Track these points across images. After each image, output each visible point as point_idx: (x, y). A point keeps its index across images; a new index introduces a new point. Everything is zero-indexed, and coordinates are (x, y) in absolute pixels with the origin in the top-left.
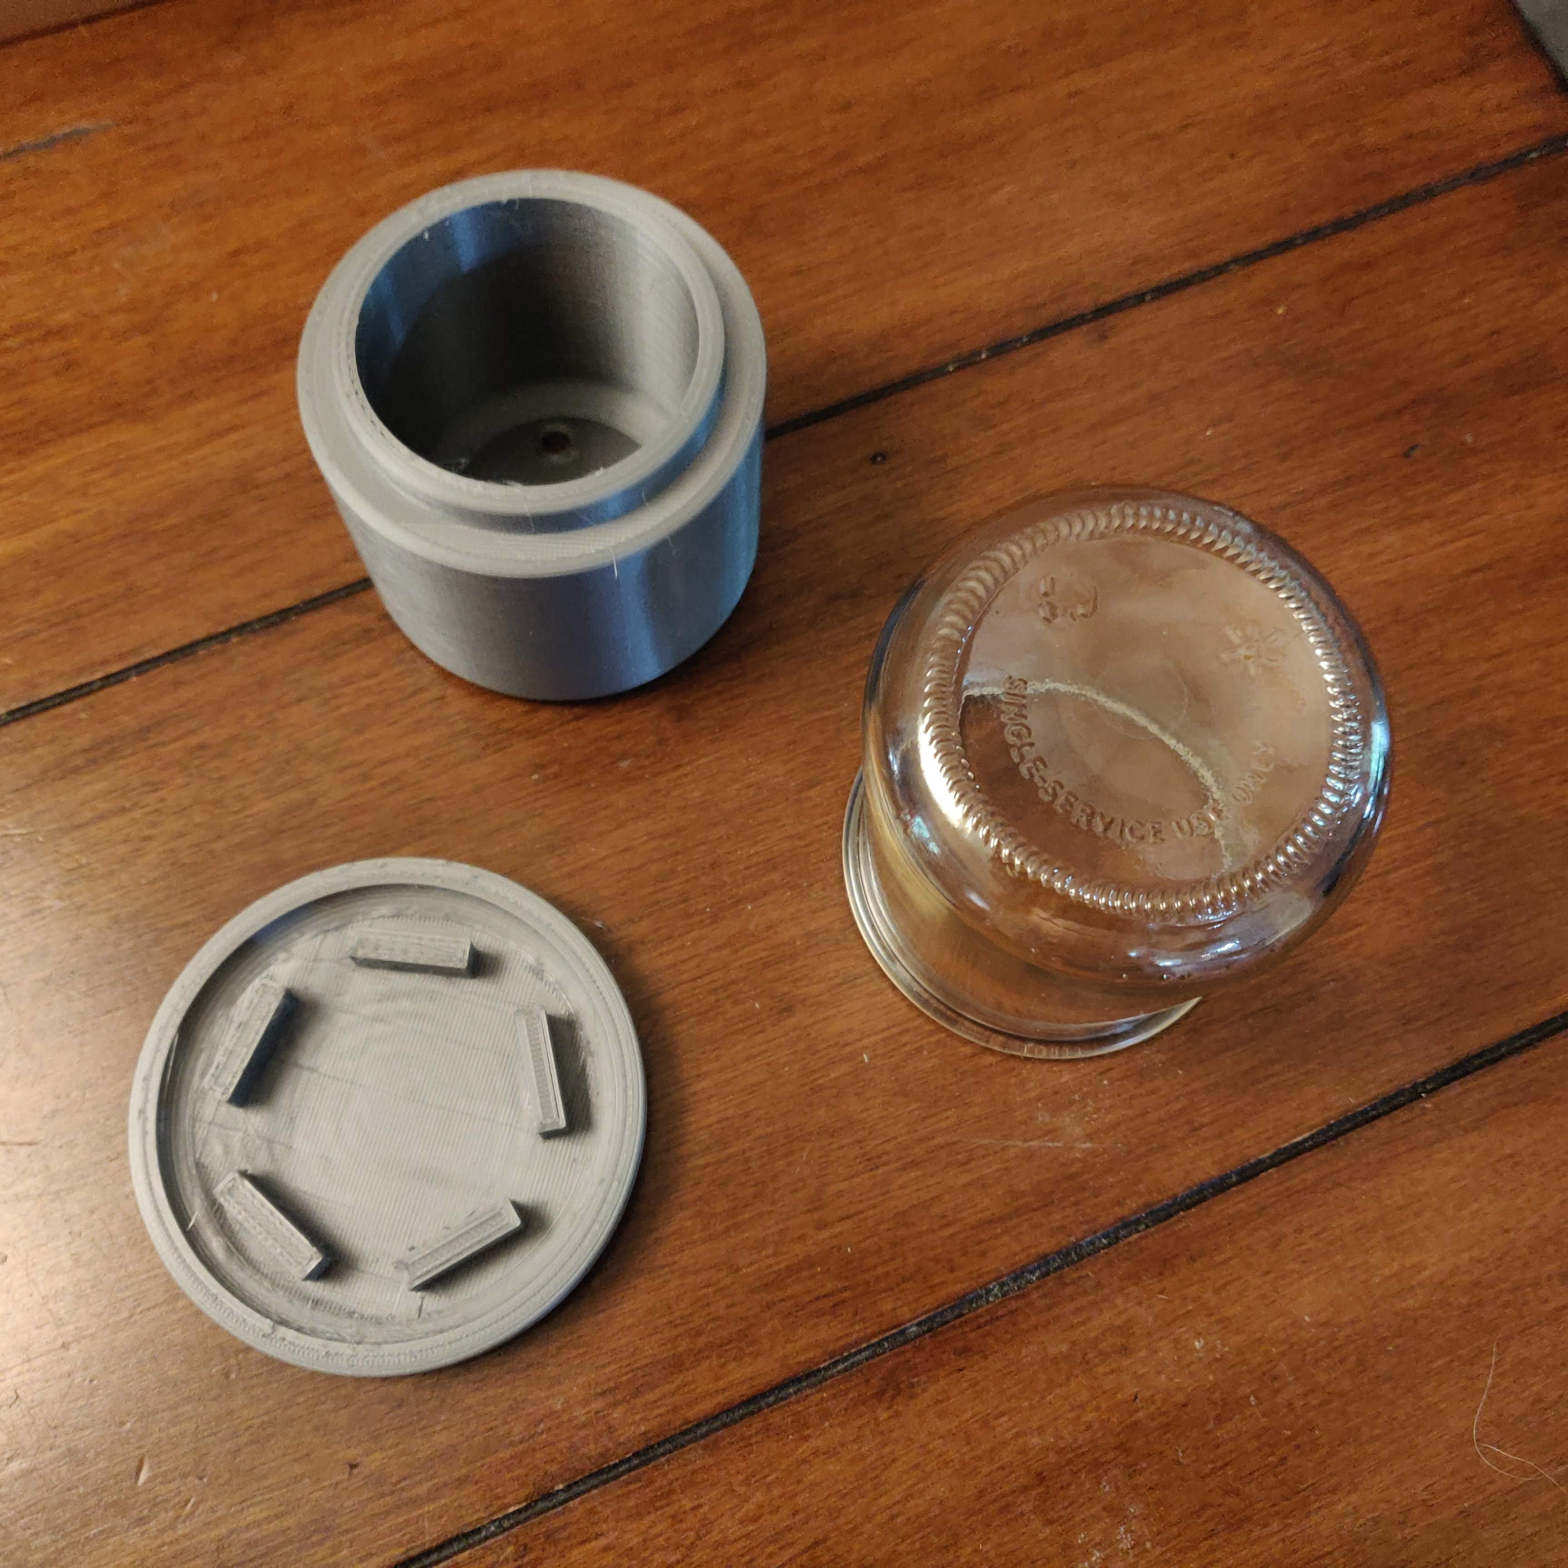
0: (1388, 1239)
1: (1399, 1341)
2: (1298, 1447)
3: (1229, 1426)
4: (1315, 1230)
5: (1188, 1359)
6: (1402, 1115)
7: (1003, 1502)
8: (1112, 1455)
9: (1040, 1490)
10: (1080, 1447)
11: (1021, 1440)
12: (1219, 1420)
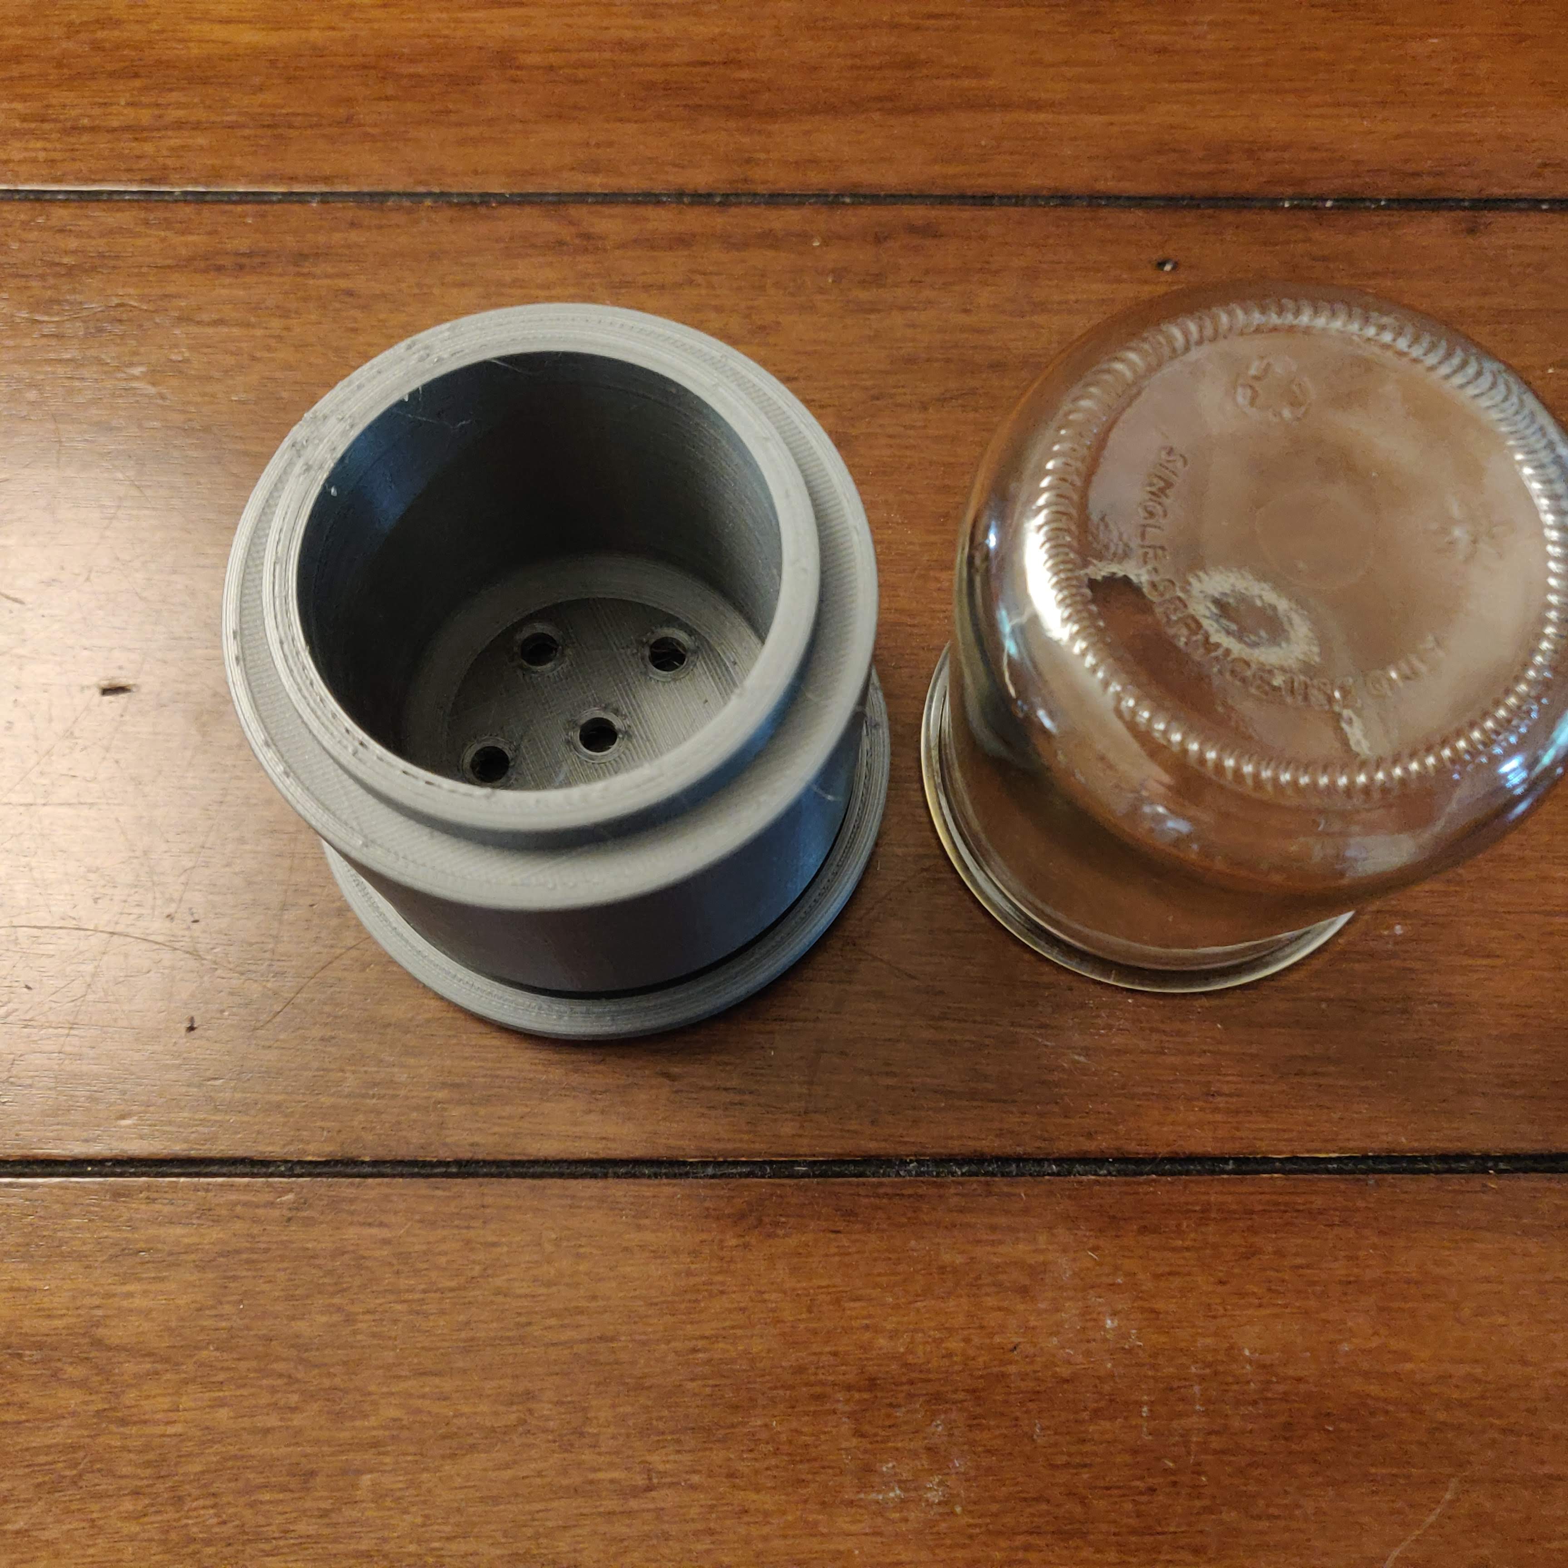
0: (1381, 1309)
1: (1343, 1425)
2: (1175, 1484)
3: (1106, 1425)
4: (1299, 1261)
5: (1091, 1334)
6: (1455, 1182)
7: (818, 1389)
8: (961, 1396)
9: (866, 1396)
10: (928, 1371)
11: (867, 1335)
12: (1097, 1414)
